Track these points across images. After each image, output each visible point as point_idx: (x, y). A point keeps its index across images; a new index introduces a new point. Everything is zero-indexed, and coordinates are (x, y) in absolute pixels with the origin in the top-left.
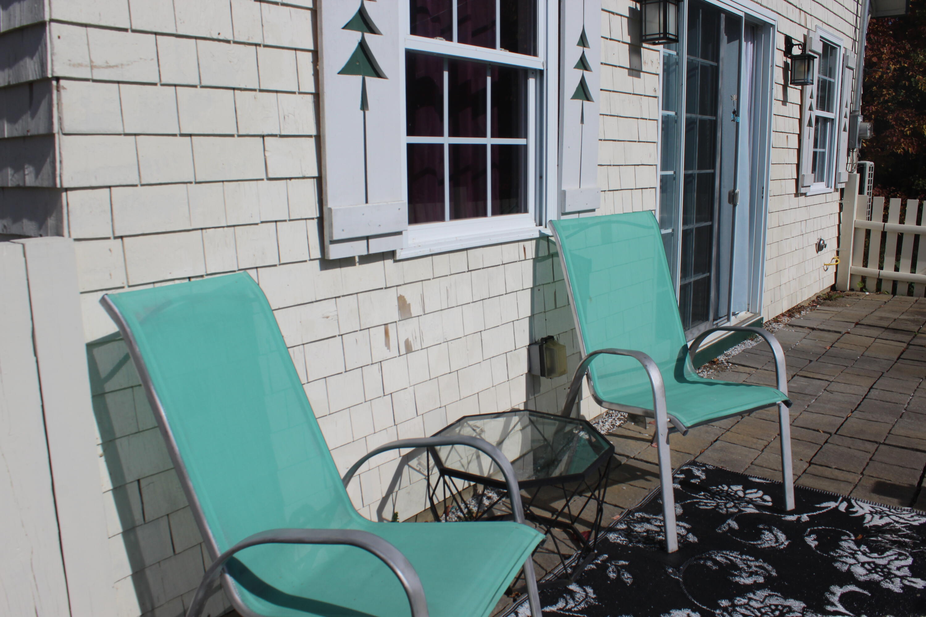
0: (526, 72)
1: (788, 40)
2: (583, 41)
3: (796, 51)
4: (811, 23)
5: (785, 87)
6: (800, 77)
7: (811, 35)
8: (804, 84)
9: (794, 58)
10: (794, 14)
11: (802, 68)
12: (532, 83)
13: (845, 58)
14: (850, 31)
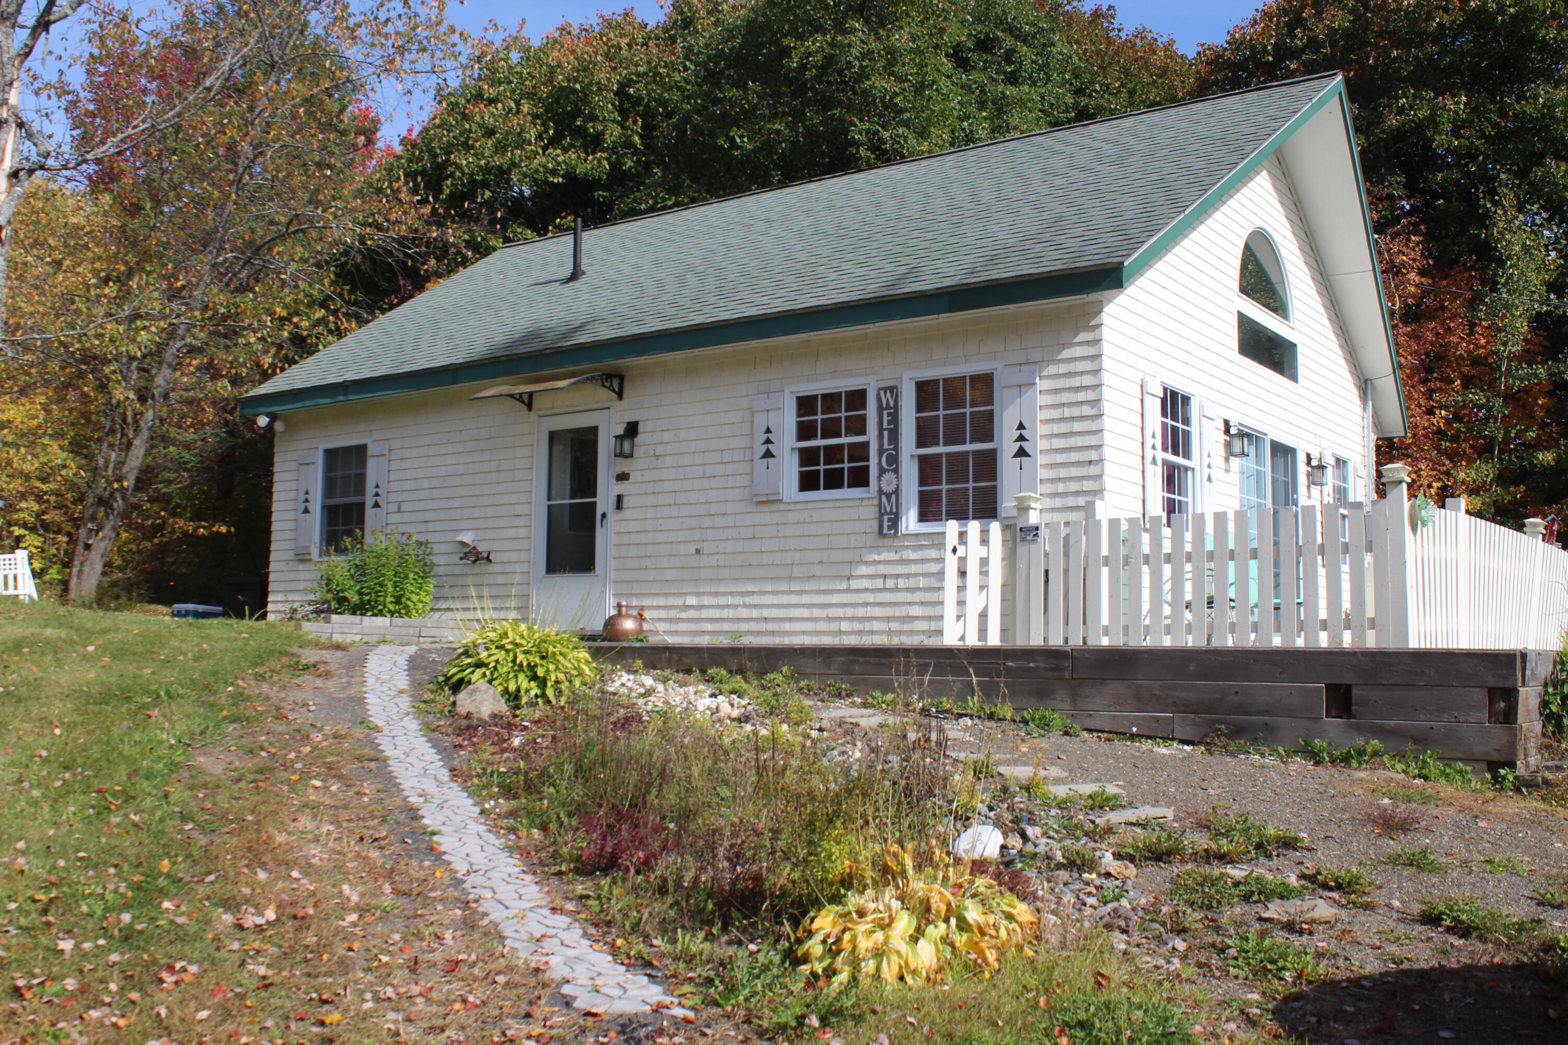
0: (1186, 469)
1: (1309, 458)
2: (1209, 456)
3: (1314, 463)
4: (1325, 444)
5: (1309, 487)
6: (1317, 480)
7: (1325, 452)
8: (1322, 485)
9: (1313, 467)
10: (1311, 438)
11: (1318, 473)
12: (1189, 473)
13: (1355, 469)
14: (1359, 449)
